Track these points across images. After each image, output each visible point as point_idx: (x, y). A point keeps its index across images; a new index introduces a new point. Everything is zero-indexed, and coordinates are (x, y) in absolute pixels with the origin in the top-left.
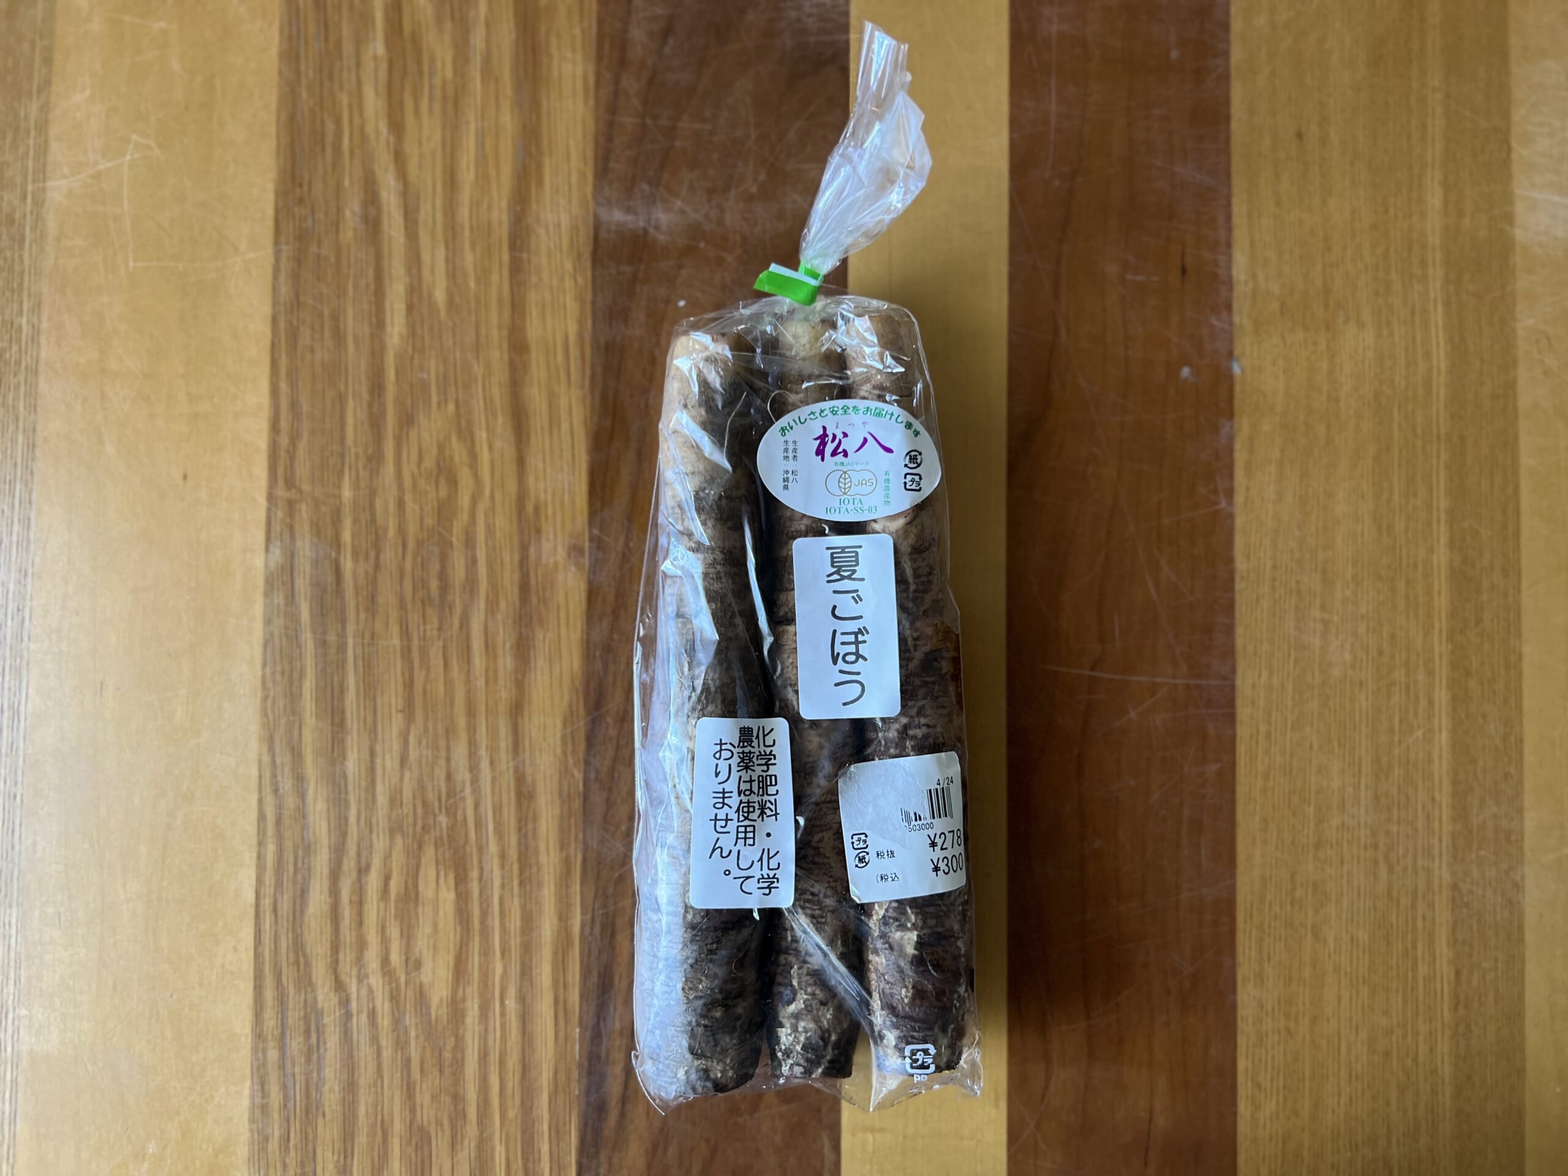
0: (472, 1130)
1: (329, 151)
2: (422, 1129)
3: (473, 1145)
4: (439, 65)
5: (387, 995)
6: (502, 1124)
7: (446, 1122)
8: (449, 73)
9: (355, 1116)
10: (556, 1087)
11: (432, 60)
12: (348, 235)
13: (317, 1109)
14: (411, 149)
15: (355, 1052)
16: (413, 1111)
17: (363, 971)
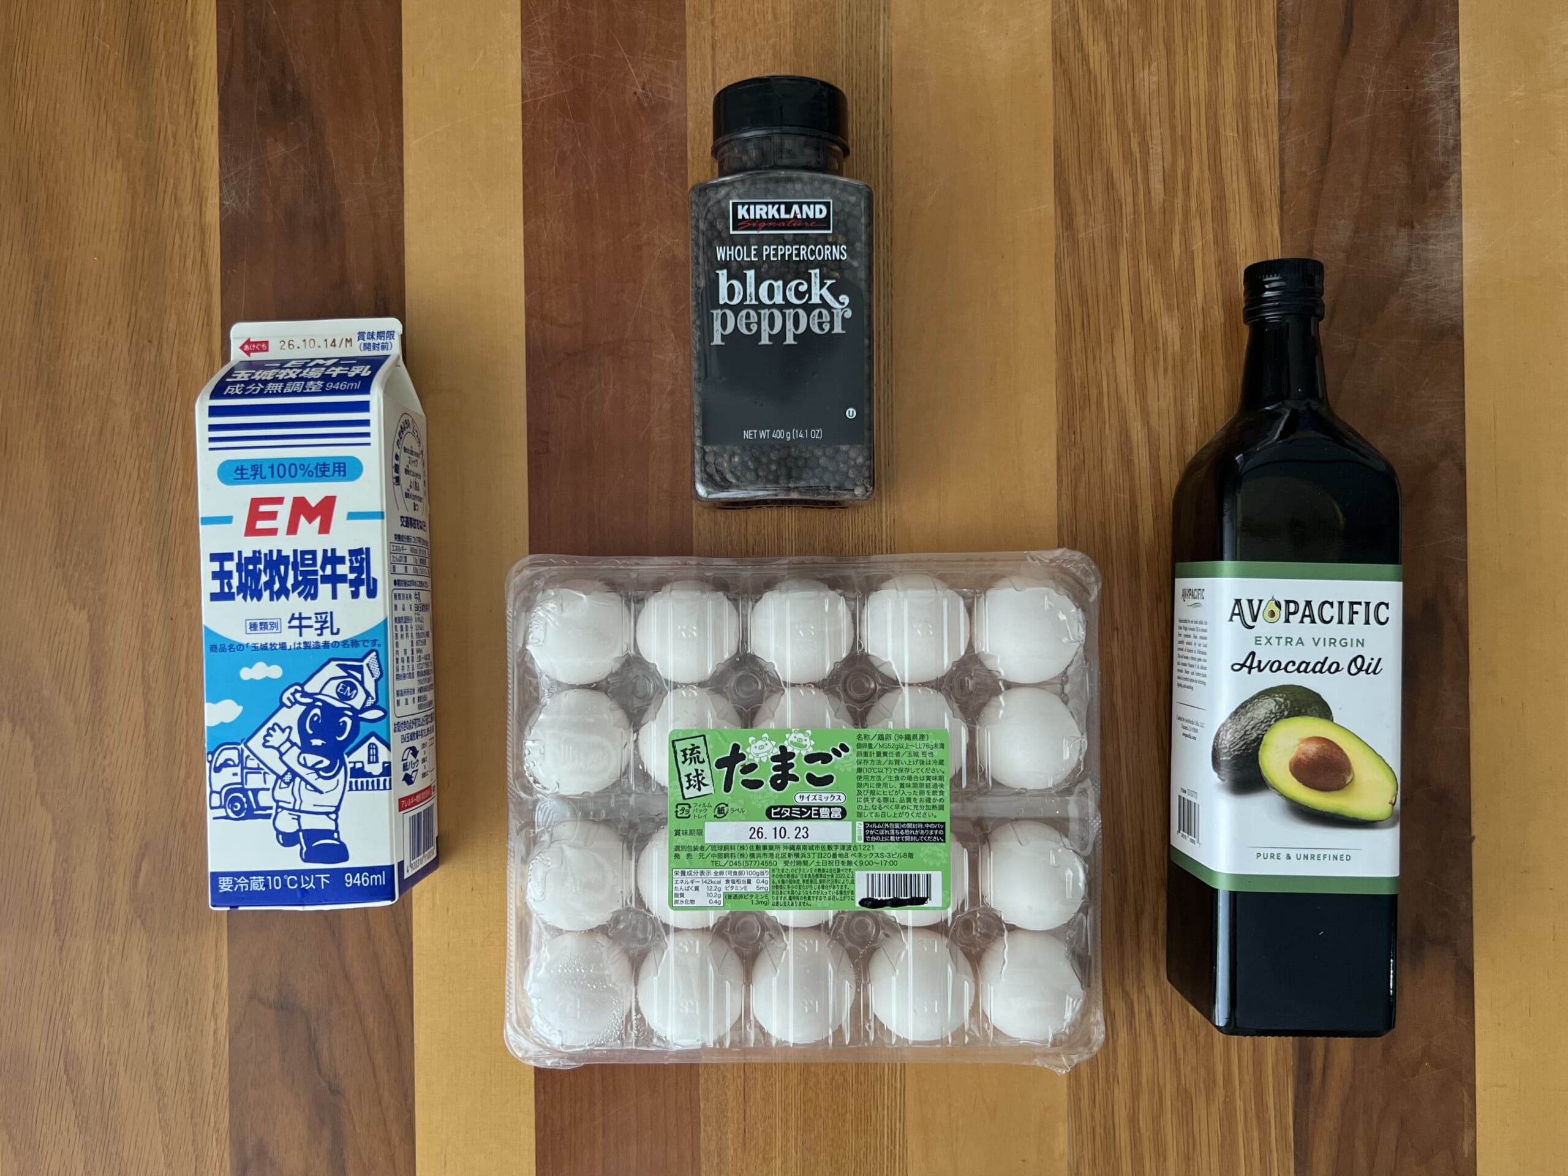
0: (1220, 1092)
1: (1094, 408)
2: (1186, 1090)
3: (1221, 1100)
4: (1170, 343)
5: (1159, 1000)
6: (1241, 1086)
7: (1202, 1085)
8: (1177, 348)
9: (1140, 1083)
10: (1277, 1059)
11: (1165, 339)
12: (1109, 467)
13: (1114, 1078)
14: (1153, 404)
15: (1138, 1039)
16: (1179, 1077)
17: (1141, 985)
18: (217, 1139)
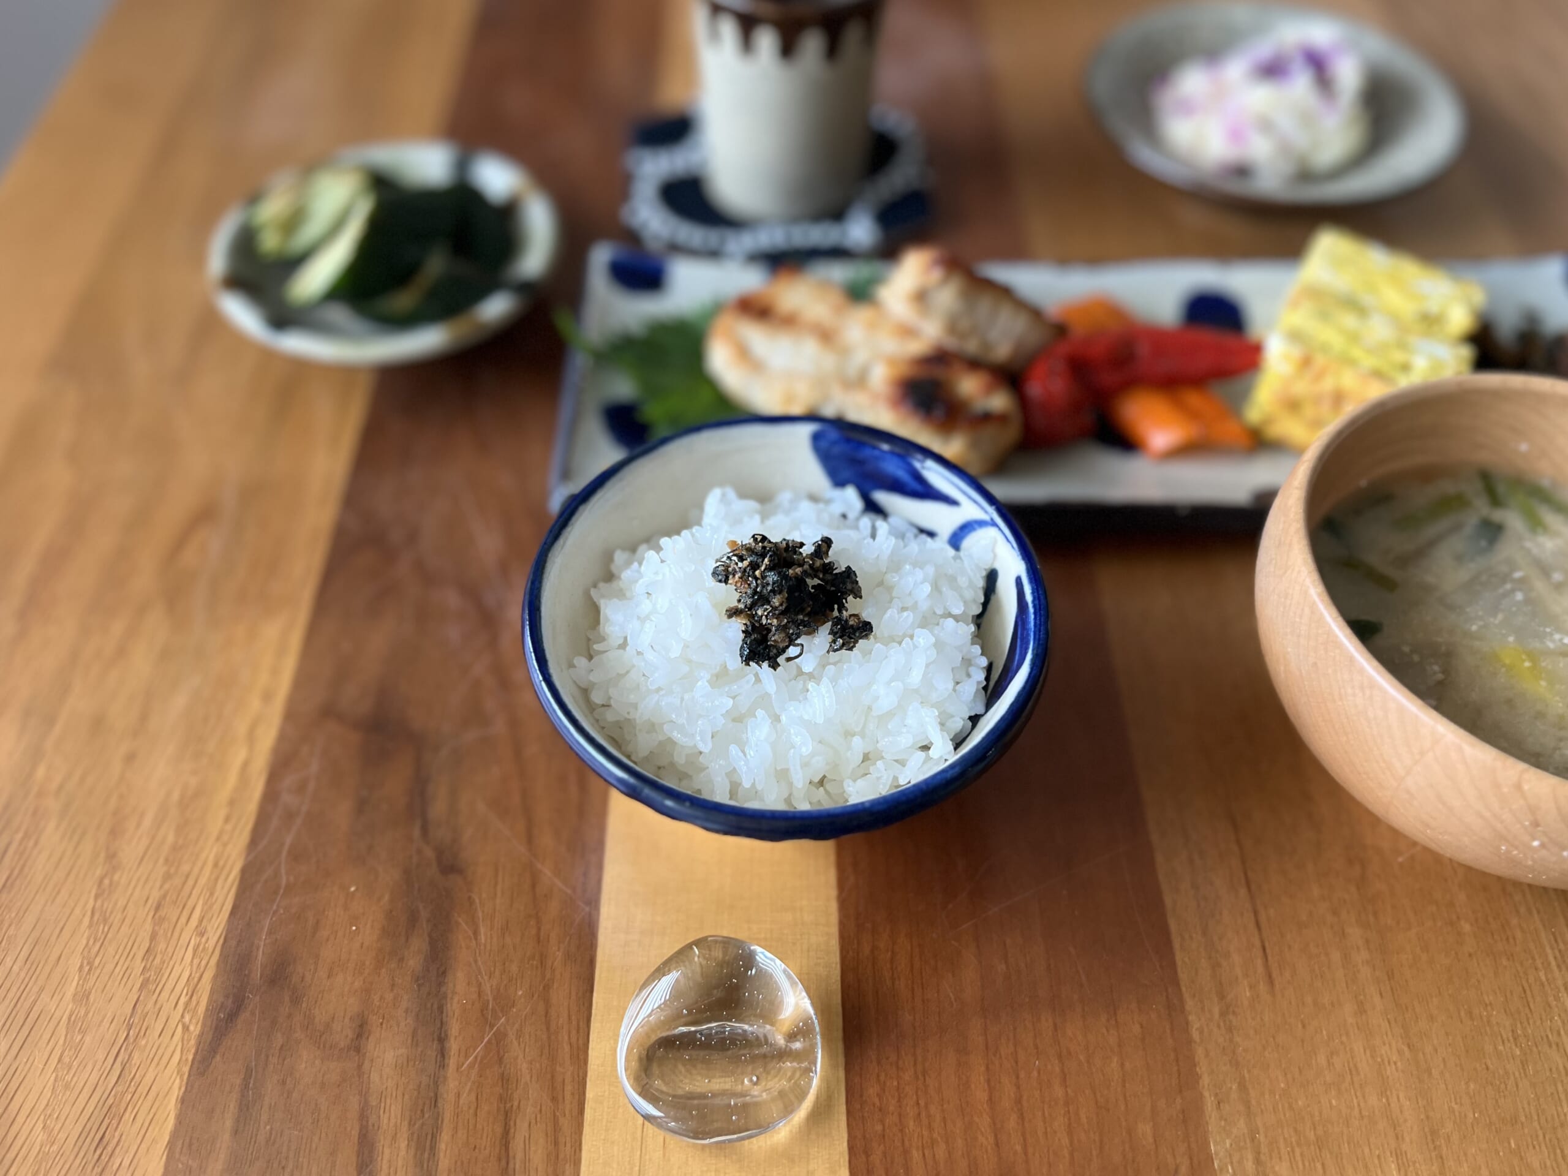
18: (195, 951)
